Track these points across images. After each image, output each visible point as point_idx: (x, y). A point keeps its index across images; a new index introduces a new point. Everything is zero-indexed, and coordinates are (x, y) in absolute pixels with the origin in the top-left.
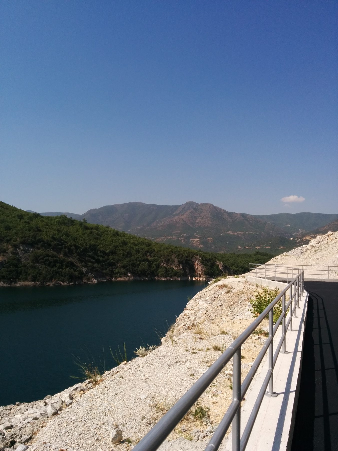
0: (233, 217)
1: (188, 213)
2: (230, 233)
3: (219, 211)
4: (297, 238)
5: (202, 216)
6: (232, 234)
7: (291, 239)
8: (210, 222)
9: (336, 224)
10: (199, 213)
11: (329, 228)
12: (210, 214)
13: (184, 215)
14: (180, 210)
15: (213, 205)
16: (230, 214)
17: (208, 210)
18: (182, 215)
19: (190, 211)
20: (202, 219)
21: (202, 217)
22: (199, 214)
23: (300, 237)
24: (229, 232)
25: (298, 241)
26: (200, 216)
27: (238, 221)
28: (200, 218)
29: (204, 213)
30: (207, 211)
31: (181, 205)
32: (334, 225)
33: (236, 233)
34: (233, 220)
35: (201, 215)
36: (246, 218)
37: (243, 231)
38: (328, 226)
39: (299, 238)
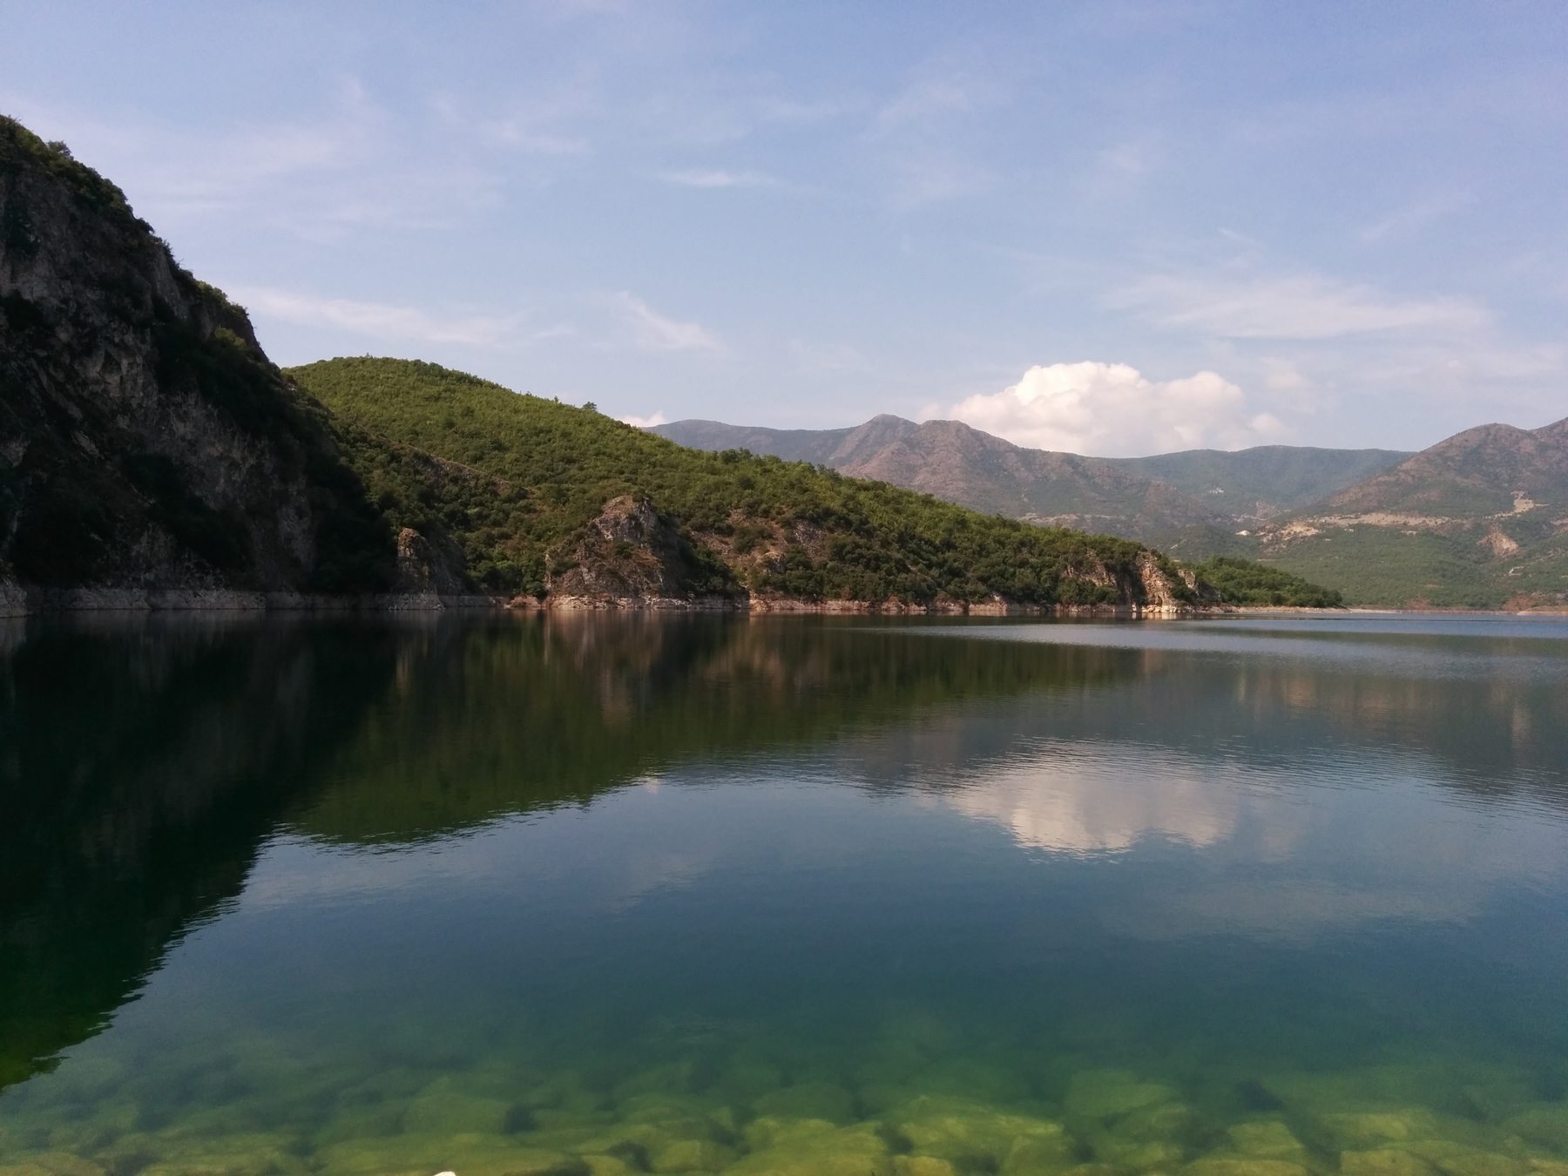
0: (1037, 467)
1: (884, 455)
2: (1030, 519)
3: (988, 445)
4: (1263, 529)
5: (932, 464)
6: (1038, 521)
7: (1244, 533)
8: (962, 485)
9: (1385, 482)
10: (923, 453)
11: (1363, 496)
12: (959, 455)
13: (874, 463)
14: (848, 446)
15: (967, 427)
16: (1029, 457)
17: (952, 444)
18: (865, 461)
19: (894, 446)
20: (934, 473)
21: (935, 466)
22: (923, 457)
23: (1272, 525)
24: (1028, 514)
25: (1265, 540)
26: (926, 464)
27: (1054, 478)
28: (927, 471)
29: (938, 453)
30: (950, 448)
31: (851, 430)
32: (1378, 484)
33: (1051, 520)
34: (1036, 477)
35: (930, 459)
36: (1080, 469)
37: (1074, 513)
38: (1361, 488)
39: (1269, 532)
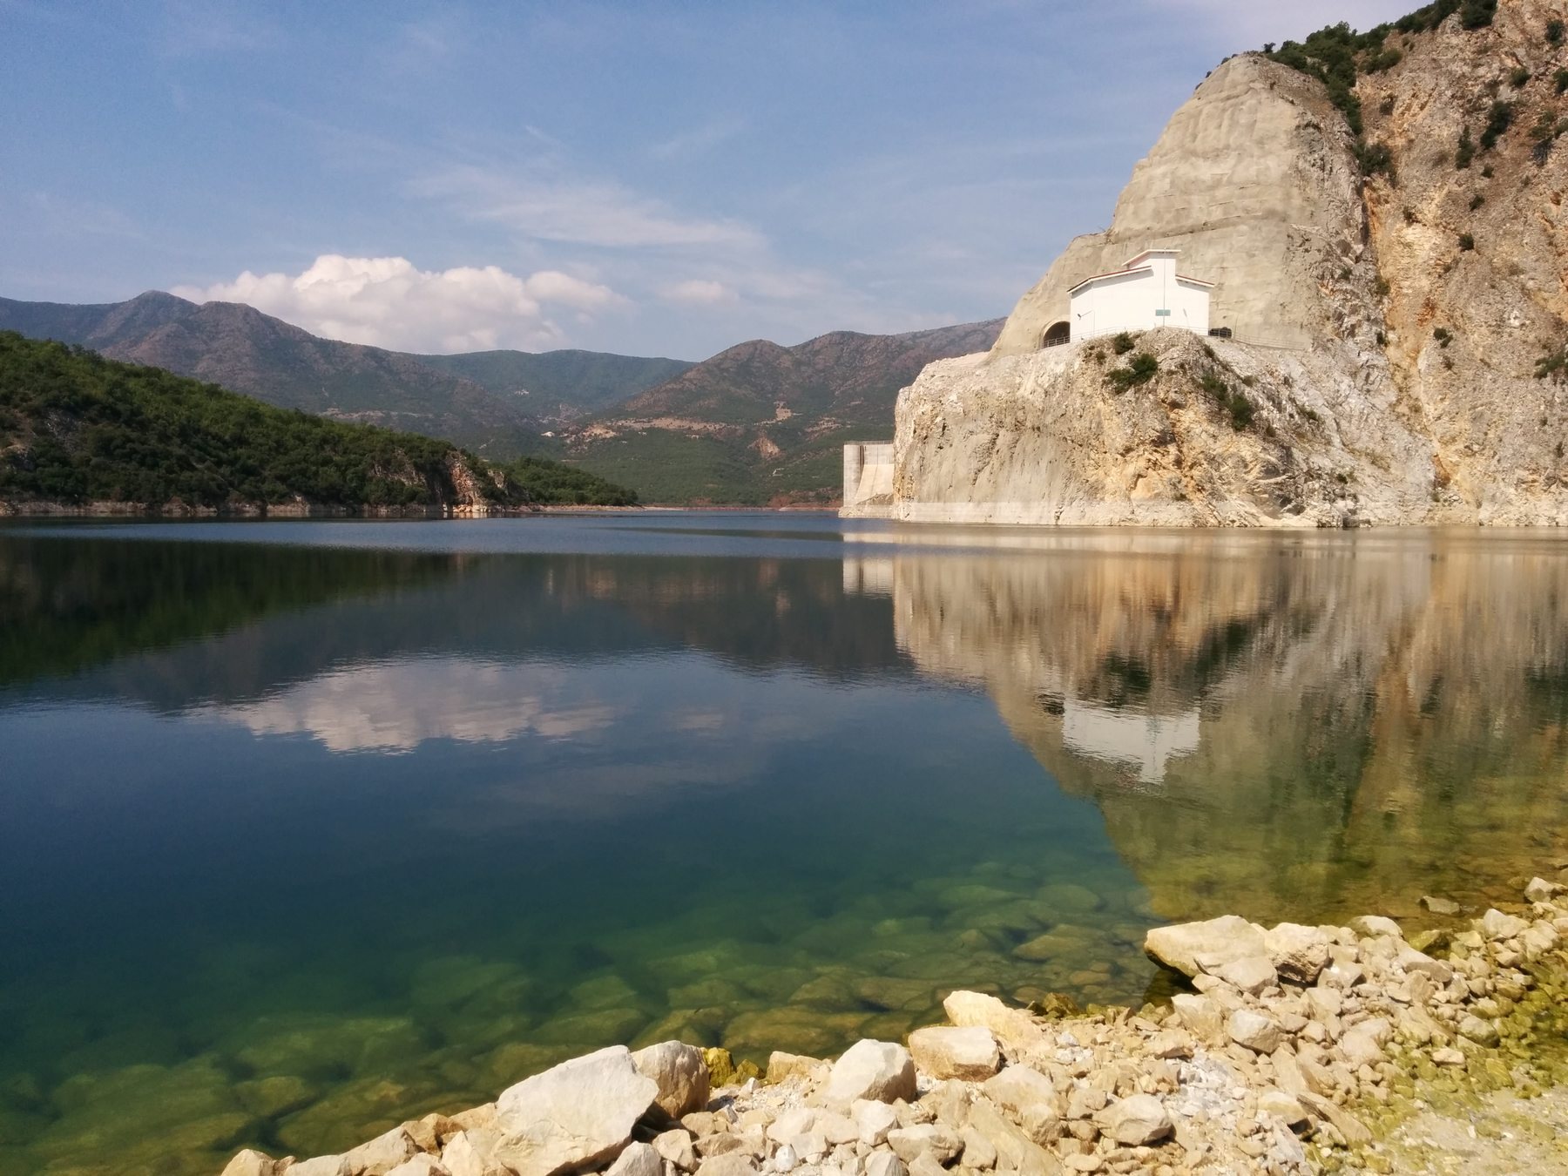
0: (338, 359)
1: (157, 338)
2: (332, 415)
3: (281, 333)
4: (566, 430)
5: (216, 351)
6: (341, 416)
7: (549, 434)
8: (252, 375)
9: (672, 389)
10: (205, 338)
11: (655, 401)
12: (248, 342)
13: (145, 346)
14: (111, 325)
15: (257, 312)
16: (329, 349)
17: (240, 330)
18: (135, 343)
19: (170, 327)
20: (220, 360)
21: (220, 353)
22: (205, 342)
23: (575, 427)
24: (329, 409)
25: (568, 441)
26: (209, 351)
27: (357, 372)
28: (212, 359)
29: (223, 338)
30: (237, 333)
31: (114, 307)
32: (666, 391)
33: (355, 416)
34: (338, 370)
35: (215, 345)
36: (385, 364)
37: (380, 409)
38: (652, 394)
39: (572, 434)
